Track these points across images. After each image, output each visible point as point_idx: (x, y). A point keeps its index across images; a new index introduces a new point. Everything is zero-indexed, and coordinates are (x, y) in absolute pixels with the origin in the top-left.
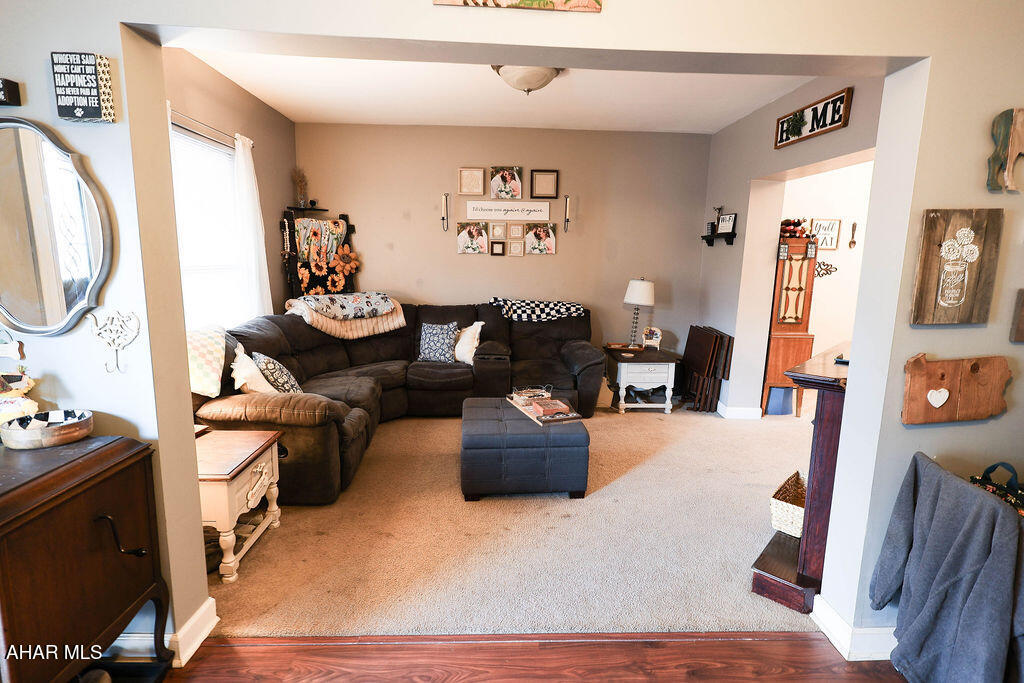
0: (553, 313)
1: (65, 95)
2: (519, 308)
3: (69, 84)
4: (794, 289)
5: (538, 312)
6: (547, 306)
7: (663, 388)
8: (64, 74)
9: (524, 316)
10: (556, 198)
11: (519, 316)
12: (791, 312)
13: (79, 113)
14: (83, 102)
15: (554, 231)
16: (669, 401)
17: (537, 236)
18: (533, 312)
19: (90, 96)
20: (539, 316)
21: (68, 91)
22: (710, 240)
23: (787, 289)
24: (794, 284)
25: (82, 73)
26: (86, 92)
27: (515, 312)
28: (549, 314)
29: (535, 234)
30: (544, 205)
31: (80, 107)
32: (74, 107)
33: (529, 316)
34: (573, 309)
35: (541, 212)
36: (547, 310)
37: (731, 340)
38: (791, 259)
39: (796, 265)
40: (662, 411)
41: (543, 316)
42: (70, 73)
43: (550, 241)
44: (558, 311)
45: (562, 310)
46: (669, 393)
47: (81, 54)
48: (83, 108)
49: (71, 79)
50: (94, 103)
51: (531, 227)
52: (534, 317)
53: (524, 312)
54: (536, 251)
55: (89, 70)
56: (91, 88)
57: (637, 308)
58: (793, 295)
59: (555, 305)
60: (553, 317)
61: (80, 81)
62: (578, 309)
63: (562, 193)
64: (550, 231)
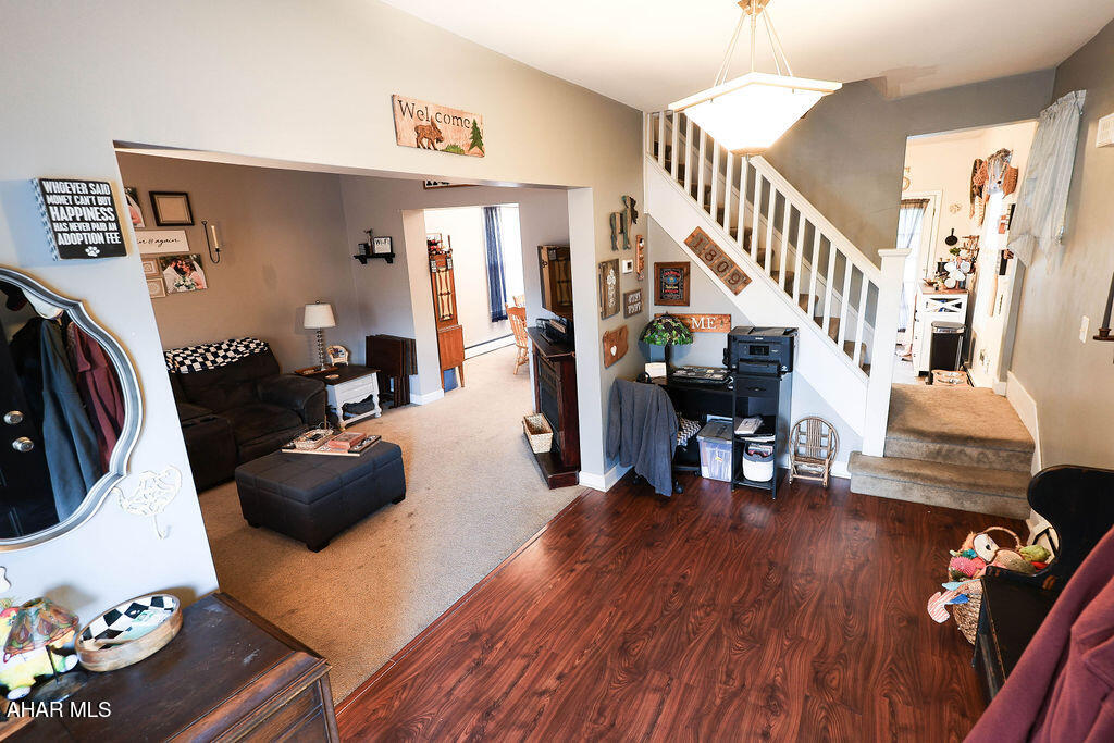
0: (230, 354)
1: (69, 232)
2: (185, 358)
3: (74, 218)
4: (445, 294)
5: (211, 357)
6: (219, 348)
7: (371, 397)
8: (64, 206)
9: (197, 366)
10: (193, 224)
11: (190, 367)
12: (446, 312)
13: (92, 251)
14: (99, 239)
15: (200, 263)
16: (377, 406)
17: (179, 271)
18: (206, 359)
19: (108, 231)
20: (214, 362)
21: (73, 226)
22: (363, 259)
23: (441, 294)
24: (444, 290)
25: (92, 205)
26: (103, 227)
27: (182, 364)
28: (225, 357)
29: (176, 268)
30: (180, 234)
31: (93, 245)
32: (84, 245)
33: (202, 364)
34: (253, 346)
35: (177, 242)
36: (221, 353)
37: (413, 342)
38: (439, 271)
39: (443, 275)
40: (373, 417)
41: (220, 360)
42: (74, 205)
43: (198, 274)
44: (236, 351)
45: (241, 349)
46: (376, 400)
47: (87, 183)
48: (98, 246)
49: (76, 212)
50: (113, 239)
51: (166, 261)
52: (208, 364)
53: (194, 361)
54: (183, 289)
55: (101, 200)
56: (107, 222)
57: (321, 331)
58: (445, 298)
59: (230, 345)
60: (232, 358)
61: (92, 214)
62: (258, 345)
63: (199, 219)
64: (194, 263)
